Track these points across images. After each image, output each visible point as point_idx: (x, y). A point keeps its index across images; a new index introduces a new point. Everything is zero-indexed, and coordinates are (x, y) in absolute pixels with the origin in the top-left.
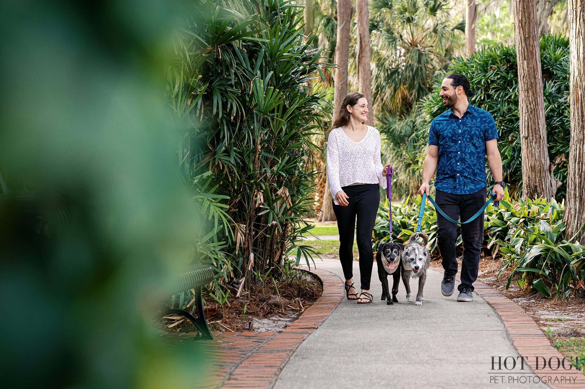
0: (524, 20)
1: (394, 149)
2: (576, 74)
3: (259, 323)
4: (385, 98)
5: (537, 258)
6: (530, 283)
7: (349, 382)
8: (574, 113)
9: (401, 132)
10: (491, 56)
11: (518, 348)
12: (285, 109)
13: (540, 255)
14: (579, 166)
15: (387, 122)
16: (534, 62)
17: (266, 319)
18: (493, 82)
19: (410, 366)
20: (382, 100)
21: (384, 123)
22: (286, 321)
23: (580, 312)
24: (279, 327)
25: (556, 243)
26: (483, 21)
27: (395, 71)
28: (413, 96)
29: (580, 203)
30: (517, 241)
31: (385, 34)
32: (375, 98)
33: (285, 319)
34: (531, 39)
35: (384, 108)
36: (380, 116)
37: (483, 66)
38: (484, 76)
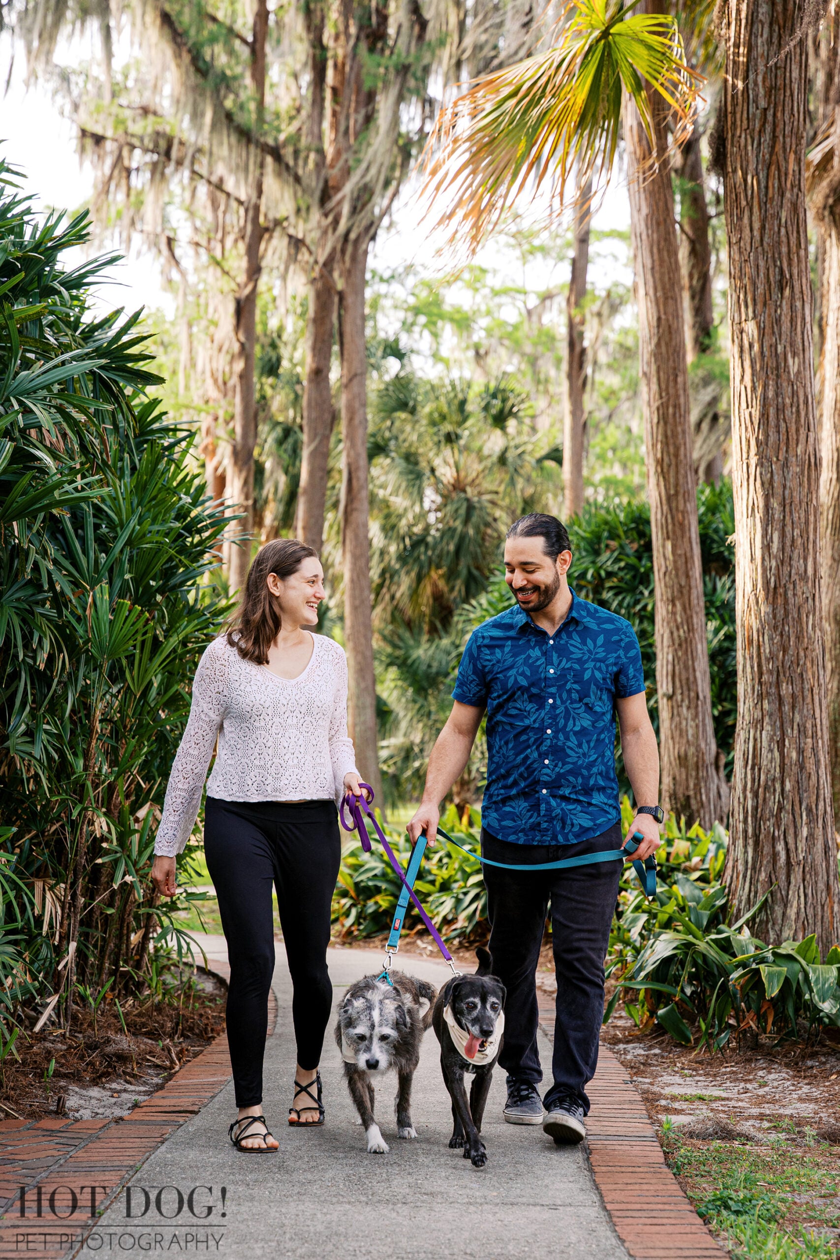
0: (666, 459)
1: (414, 701)
2: (749, 588)
3: (82, 1097)
4: (398, 595)
5: (667, 962)
6: (653, 1013)
7: (234, 1247)
8: (744, 667)
9: (429, 666)
10: (606, 523)
11: (596, 1169)
12: (156, 644)
13: (674, 955)
14: (753, 773)
15: (401, 644)
16: (686, 544)
17: (96, 1089)
18: (610, 574)
19: (368, 1209)
20: (393, 597)
21: (395, 646)
22: (139, 1093)
23: (746, 1081)
24: (121, 1106)
25: (707, 931)
26: (604, 439)
27: (420, 541)
28: (455, 593)
29: (755, 850)
30: (634, 921)
31: (401, 463)
32: (377, 595)
33: (137, 1089)
34: (680, 498)
35: (396, 615)
36: (386, 632)
37: (590, 543)
38: (593, 562)
